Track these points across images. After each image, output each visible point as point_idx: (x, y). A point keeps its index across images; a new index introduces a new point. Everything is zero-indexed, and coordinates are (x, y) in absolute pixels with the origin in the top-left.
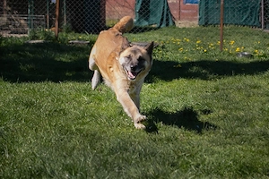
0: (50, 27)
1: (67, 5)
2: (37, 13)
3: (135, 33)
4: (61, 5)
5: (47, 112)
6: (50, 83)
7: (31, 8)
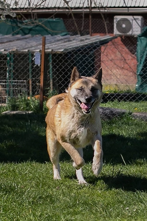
0: (33, 94)
1: (54, 67)
2: (17, 77)
3: (137, 101)
4: (46, 67)
5: (31, 200)
6: (34, 164)
7: (10, 71)
